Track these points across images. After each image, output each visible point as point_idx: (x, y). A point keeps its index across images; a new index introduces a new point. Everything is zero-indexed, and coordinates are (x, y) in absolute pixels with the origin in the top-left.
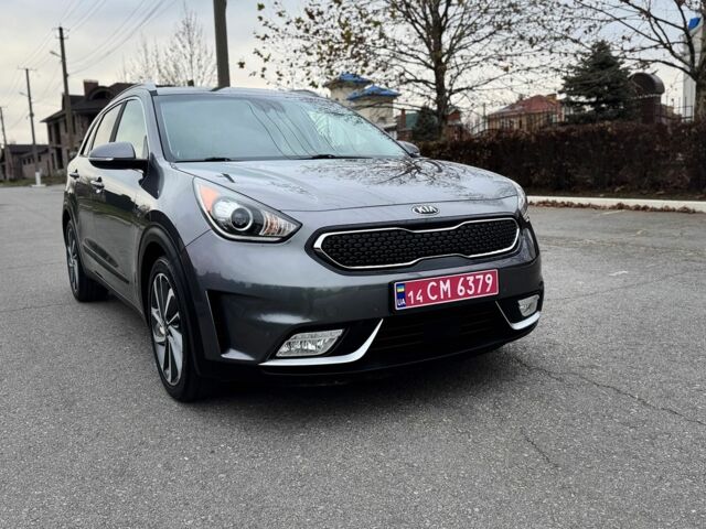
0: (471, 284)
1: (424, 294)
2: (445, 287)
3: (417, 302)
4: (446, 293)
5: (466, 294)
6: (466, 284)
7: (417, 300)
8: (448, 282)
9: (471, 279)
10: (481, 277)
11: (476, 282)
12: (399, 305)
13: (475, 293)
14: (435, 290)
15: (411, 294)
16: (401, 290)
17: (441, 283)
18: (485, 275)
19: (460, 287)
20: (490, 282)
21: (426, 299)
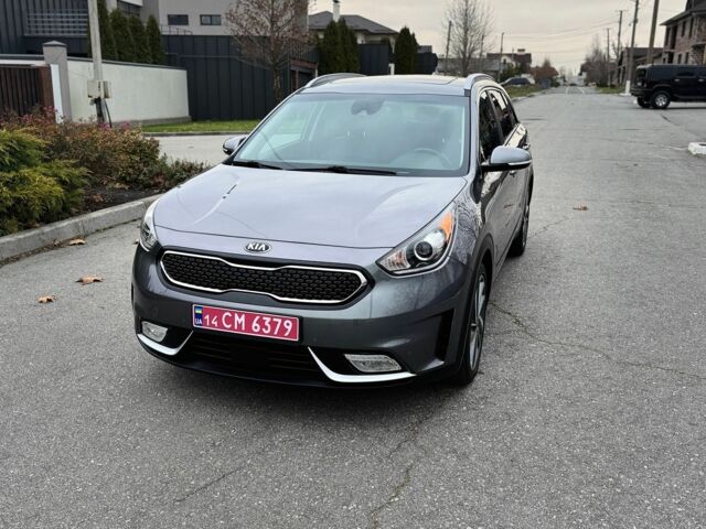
0: (267, 324)
1: (219, 320)
2: (240, 320)
3: (212, 325)
4: (240, 326)
5: (261, 332)
6: (261, 322)
7: (211, 323)
8: (243, 316)
9: (268, 320)
10: (280, 321)
11: (273, 324)
12: (196, 323)
13: (272, 333)
14: (230, 320)
15: (207, 317)
16: (199, 312)
17: (236, 316)
18: (283, 320)
19: (255, 324)
20: (289, 328)
21: (220, 325)
